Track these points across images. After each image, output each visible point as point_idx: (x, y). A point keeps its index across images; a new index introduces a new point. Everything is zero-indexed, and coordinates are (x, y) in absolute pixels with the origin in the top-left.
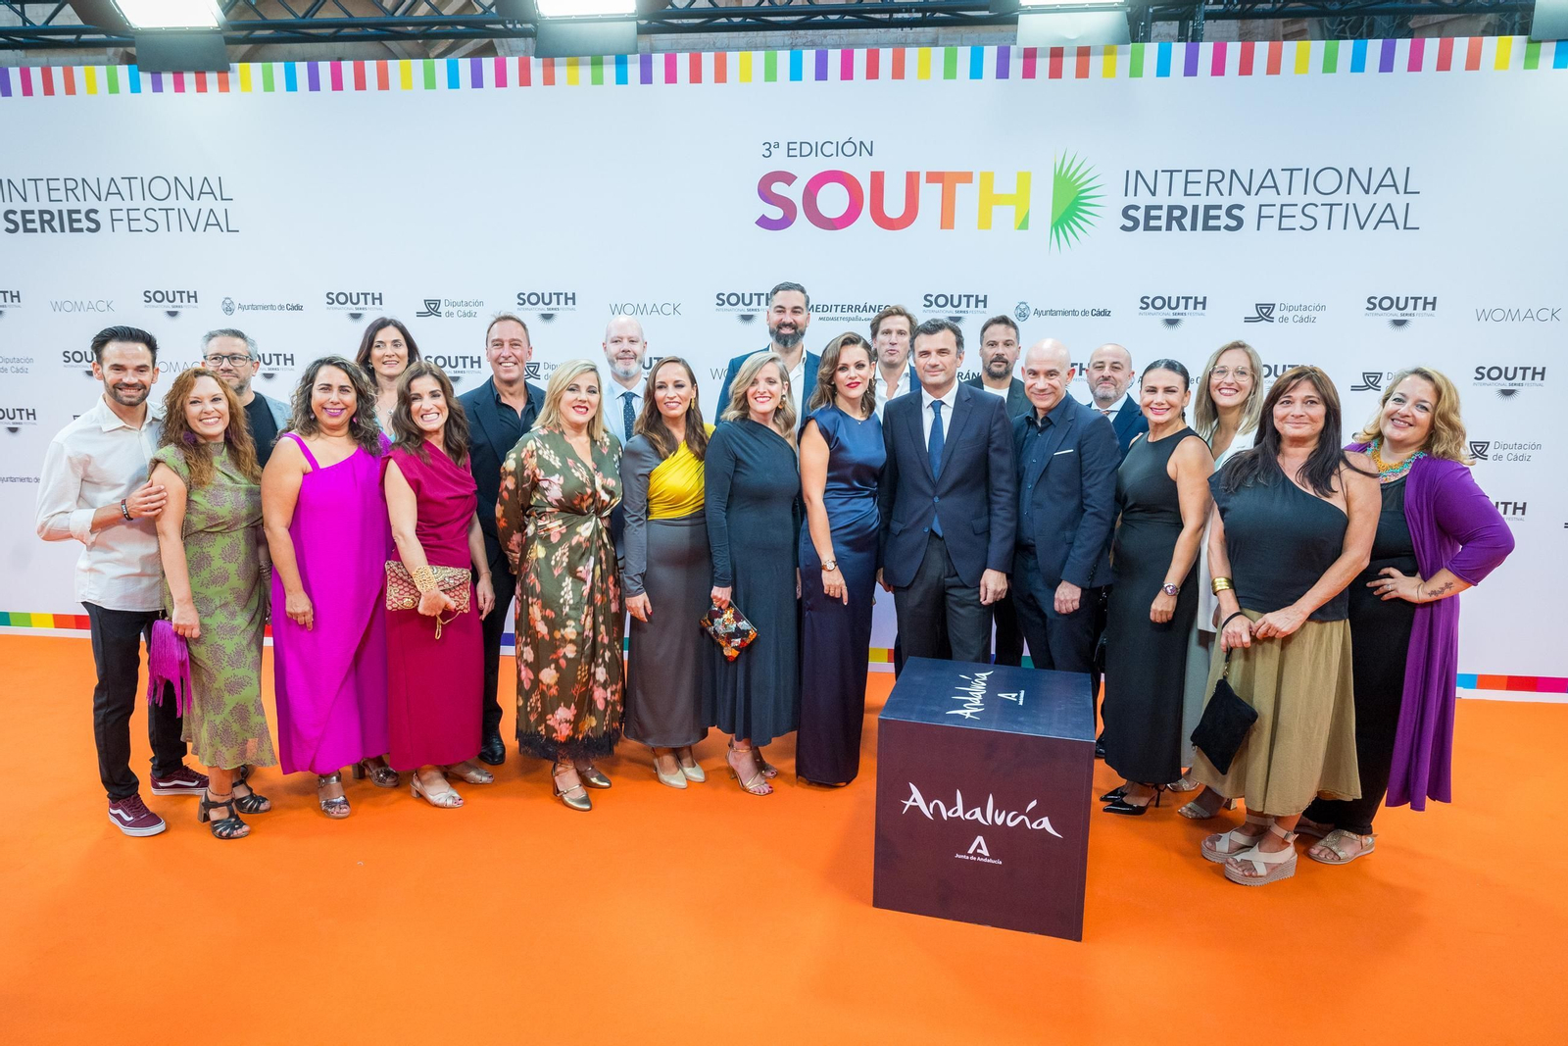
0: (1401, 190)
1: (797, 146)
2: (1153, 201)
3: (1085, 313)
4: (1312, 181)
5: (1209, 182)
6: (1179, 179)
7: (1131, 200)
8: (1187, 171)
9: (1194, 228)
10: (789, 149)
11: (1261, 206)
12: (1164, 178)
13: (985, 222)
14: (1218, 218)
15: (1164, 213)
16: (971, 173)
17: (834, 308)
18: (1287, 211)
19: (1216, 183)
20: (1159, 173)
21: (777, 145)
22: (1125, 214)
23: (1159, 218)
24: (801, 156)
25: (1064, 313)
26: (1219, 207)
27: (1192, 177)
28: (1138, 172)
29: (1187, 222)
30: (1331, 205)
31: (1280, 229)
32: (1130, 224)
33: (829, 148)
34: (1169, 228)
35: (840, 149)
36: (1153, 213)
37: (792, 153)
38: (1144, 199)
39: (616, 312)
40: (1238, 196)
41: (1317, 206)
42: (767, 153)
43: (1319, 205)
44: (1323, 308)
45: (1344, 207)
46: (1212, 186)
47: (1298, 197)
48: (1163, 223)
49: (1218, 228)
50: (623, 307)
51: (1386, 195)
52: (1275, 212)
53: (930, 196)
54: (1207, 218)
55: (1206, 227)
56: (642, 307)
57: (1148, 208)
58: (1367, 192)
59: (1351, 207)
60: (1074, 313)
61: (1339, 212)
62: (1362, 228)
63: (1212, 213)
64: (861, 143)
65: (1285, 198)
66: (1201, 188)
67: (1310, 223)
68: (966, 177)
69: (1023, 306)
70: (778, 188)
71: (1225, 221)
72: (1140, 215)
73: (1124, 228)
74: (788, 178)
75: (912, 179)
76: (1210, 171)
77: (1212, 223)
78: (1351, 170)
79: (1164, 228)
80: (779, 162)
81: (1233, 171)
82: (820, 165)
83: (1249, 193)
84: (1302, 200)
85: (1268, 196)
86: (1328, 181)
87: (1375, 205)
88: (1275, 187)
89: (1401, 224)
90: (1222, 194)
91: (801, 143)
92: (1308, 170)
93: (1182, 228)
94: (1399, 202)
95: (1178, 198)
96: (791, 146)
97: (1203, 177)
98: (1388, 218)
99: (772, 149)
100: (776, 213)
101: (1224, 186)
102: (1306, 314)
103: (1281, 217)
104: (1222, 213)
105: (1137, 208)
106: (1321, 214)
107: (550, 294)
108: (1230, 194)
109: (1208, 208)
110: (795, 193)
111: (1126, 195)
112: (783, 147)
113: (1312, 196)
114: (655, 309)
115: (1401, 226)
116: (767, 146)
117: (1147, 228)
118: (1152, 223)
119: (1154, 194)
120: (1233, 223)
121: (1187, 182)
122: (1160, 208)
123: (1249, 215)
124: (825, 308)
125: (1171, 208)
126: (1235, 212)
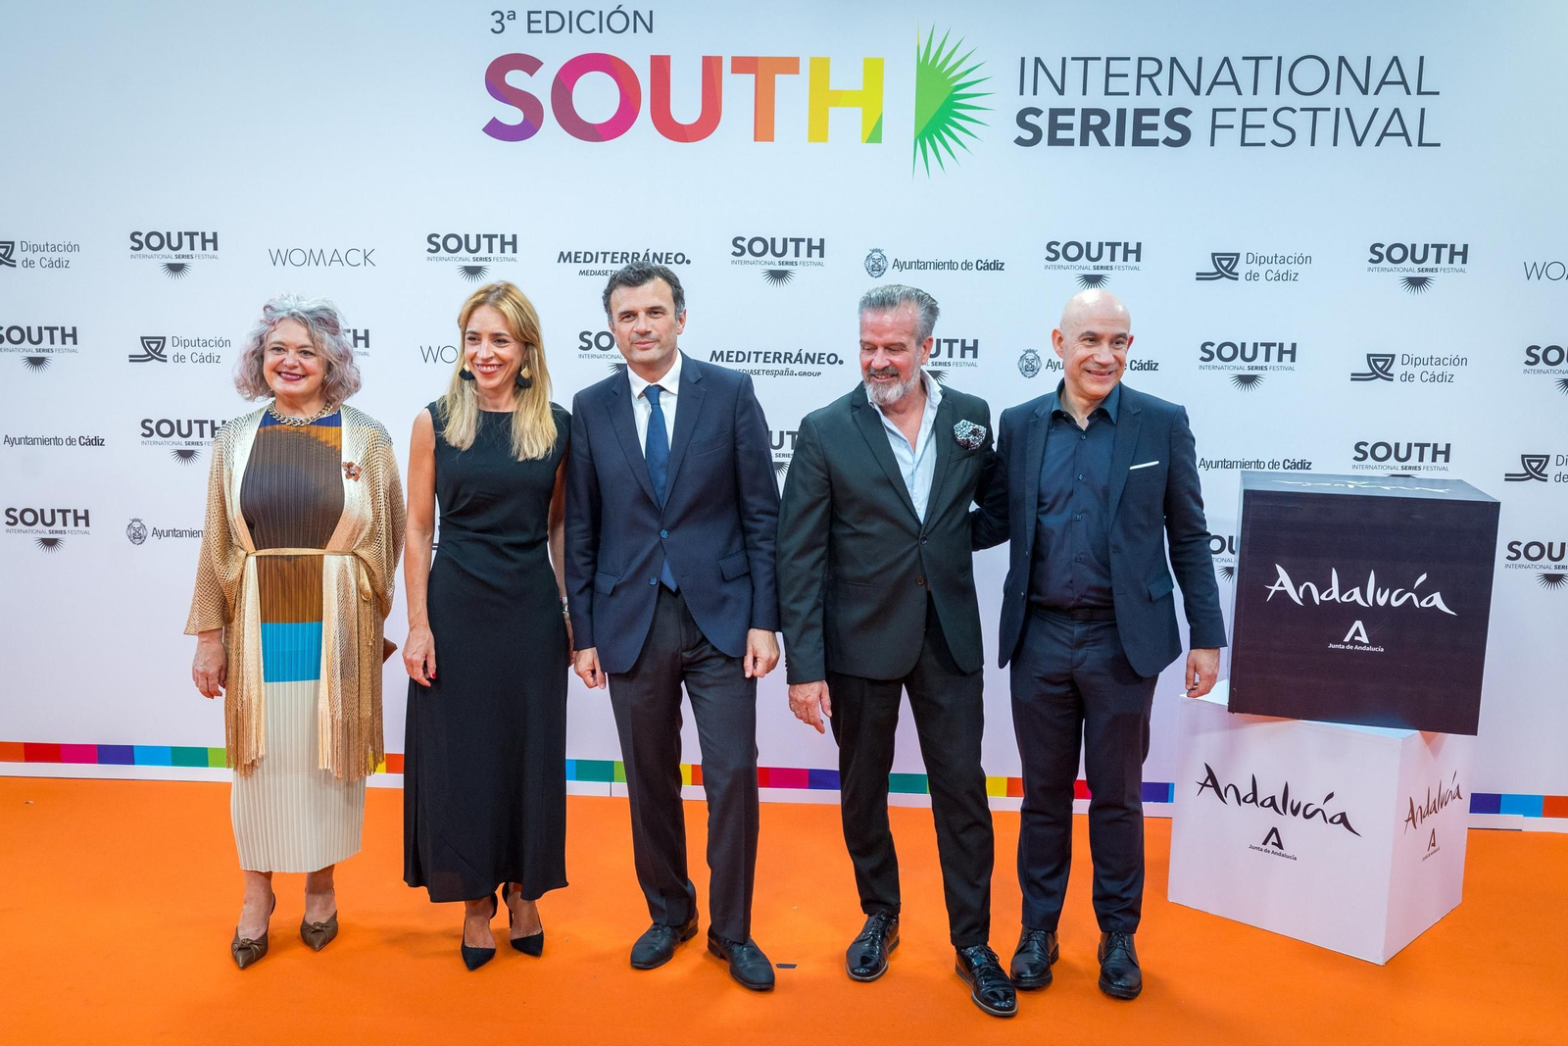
0: (1413, 88)
1: (542, 17)
2: (1060, 102)
3: (967, 266)
4: (1286, 75)
5: (1140, 76)
6: (1097, 70)
7: (1029, 100)
8: (1109, 60)
9: (1120, 141)
10: (530, 22)
11: (1215, 111)
12: (1075, 70)
13: (818, 131)
14: (1154, 127)
15: (1076, 120)
16: (797, 60)
17: (601, 257)
18: (1252, 118)
19: (1150, 77)
20: (1069, 61)
21: (513, 15)
22: (1021, 120)
23: (1069, 127)
24: (548, 31)
25: (937, 266)
26: (1155, 112)
27: (1115, 67)
28: (1038, 60)
29: (1110, 132)
30: (1315, 110)
31: (1243, 144)
32: (1028, 135)
33: (589, 22)
34: (1084, 142)
35: (605, 22)
36: (1061, 119)
37: (534, 27)
38: (1047, 99)
39: (279, 261)
40: (1182, 96)
41: (1294, 111)
42: (498, 27)
43: (1298, 110)
44: (1307, 259)
45: (1333, 112)
46: (1145, 81)
47: (1267, 98)
48: (1075, 134)
49: (1154, 143)
50: (289, 253)
51: (1392, 96)
52: (1235, 119)
53: (738, 91)
54: (1139, 127)
55: (1138, 141)
56: (317, 254)
57: (1054, 113)
58: (1365, 91)
59: (1343, 116)
60: (951, 265)
61: (1326, 121)
62: (1359, 143)
63: (1146, 120)
64: (636, 13)
65: (1248, 100)
66: (1129, 84)
67: (1286, 136)
68: (790, 65)
69: (876, 256)
70: (515, 79)
71: (1164, 132)
72: (1043, 122)
73: (1020, 141)
74: (530, 65)
75: (711, 68)
76: (1140, 60)
77: (1146, 135)
78: (1342, 60)
79: (1077, 141)
80: (516, 41)
81: (1174, 60)
82: (576, 45)
83: (1197, 92)
84: (1273, 103)
85: (1224, 96)
86: (1309, 75)
87: (1376, 110)
88: (1235, 83)
89: (1414, 137)
90: (1159, 93)
91: (548, 13)
92: (1280, 58)
93: (1103, 142)
94: (1410, 106)
95: (1096, 99)
96: (534, 17)
97: (1130, 68)
98: (1396, 128)
99: (505, 21)
100: (513, 116)
101: (1162, 81)
102: (1285, 268)
103: (1244, 126)
104: (1160, 120)
105: (1037, 112)
106: (1301, 122)
107: (180, 234)
108: (1170, 93)
109: (1139, 113)
110: (540, 85)
111: (1022, 93)
112: (522, 18)
113: (1288, 97)
114: (336, 257)
115: (1414, 140)
116: (498, 17)
117: (1053, 141)
118: (1061, 134)
119: (1061, 92)
120: (1176, 136)
121: (1108, 75)
122: (1070, 112)
123: (1198, 124)
124: (588, 256)
125: (1087, 113)
126: (1179, 119)
